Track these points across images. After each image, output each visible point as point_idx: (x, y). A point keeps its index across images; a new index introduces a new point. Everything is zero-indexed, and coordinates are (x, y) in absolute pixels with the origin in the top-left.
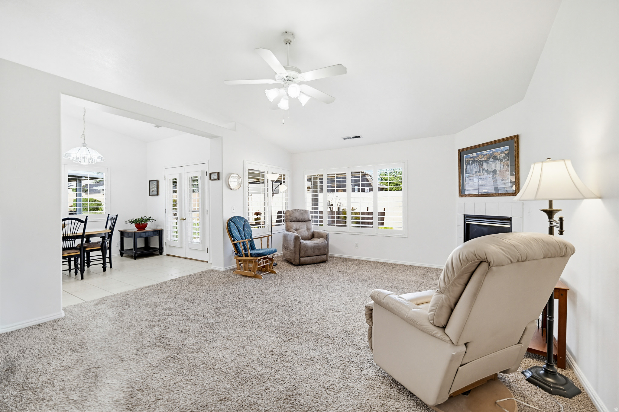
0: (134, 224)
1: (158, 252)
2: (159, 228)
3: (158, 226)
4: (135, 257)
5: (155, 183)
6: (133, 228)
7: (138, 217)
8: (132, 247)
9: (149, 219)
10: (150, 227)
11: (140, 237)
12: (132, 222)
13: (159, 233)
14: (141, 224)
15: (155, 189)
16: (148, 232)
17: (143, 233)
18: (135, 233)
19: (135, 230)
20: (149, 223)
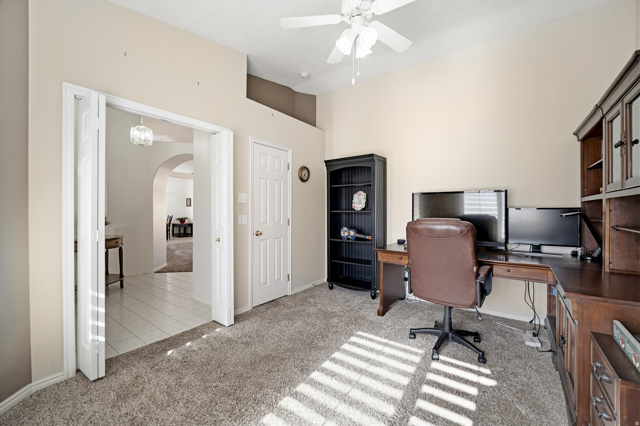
0: (179, 221)
1: (190, 235)
2: (191, 223)
3: (190, 222)
4: (180, 237)
5: (189, 200)
6: (178, 222)
7: (181, 217)
8: (178, 232)
9: (185, 219)
10: (187, 222)
11: (182, 227)
12: (178, 219)
13: (191, 225)
14: (182, 220)
15: (189, 203)
16: (186, 224)
17: (183, 225)
18: (180, 225)
19: (179, 223)
20: (186, 220)
